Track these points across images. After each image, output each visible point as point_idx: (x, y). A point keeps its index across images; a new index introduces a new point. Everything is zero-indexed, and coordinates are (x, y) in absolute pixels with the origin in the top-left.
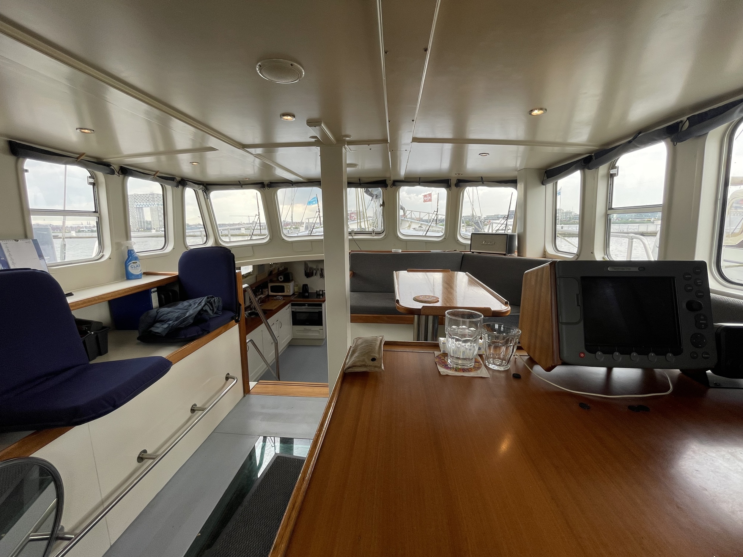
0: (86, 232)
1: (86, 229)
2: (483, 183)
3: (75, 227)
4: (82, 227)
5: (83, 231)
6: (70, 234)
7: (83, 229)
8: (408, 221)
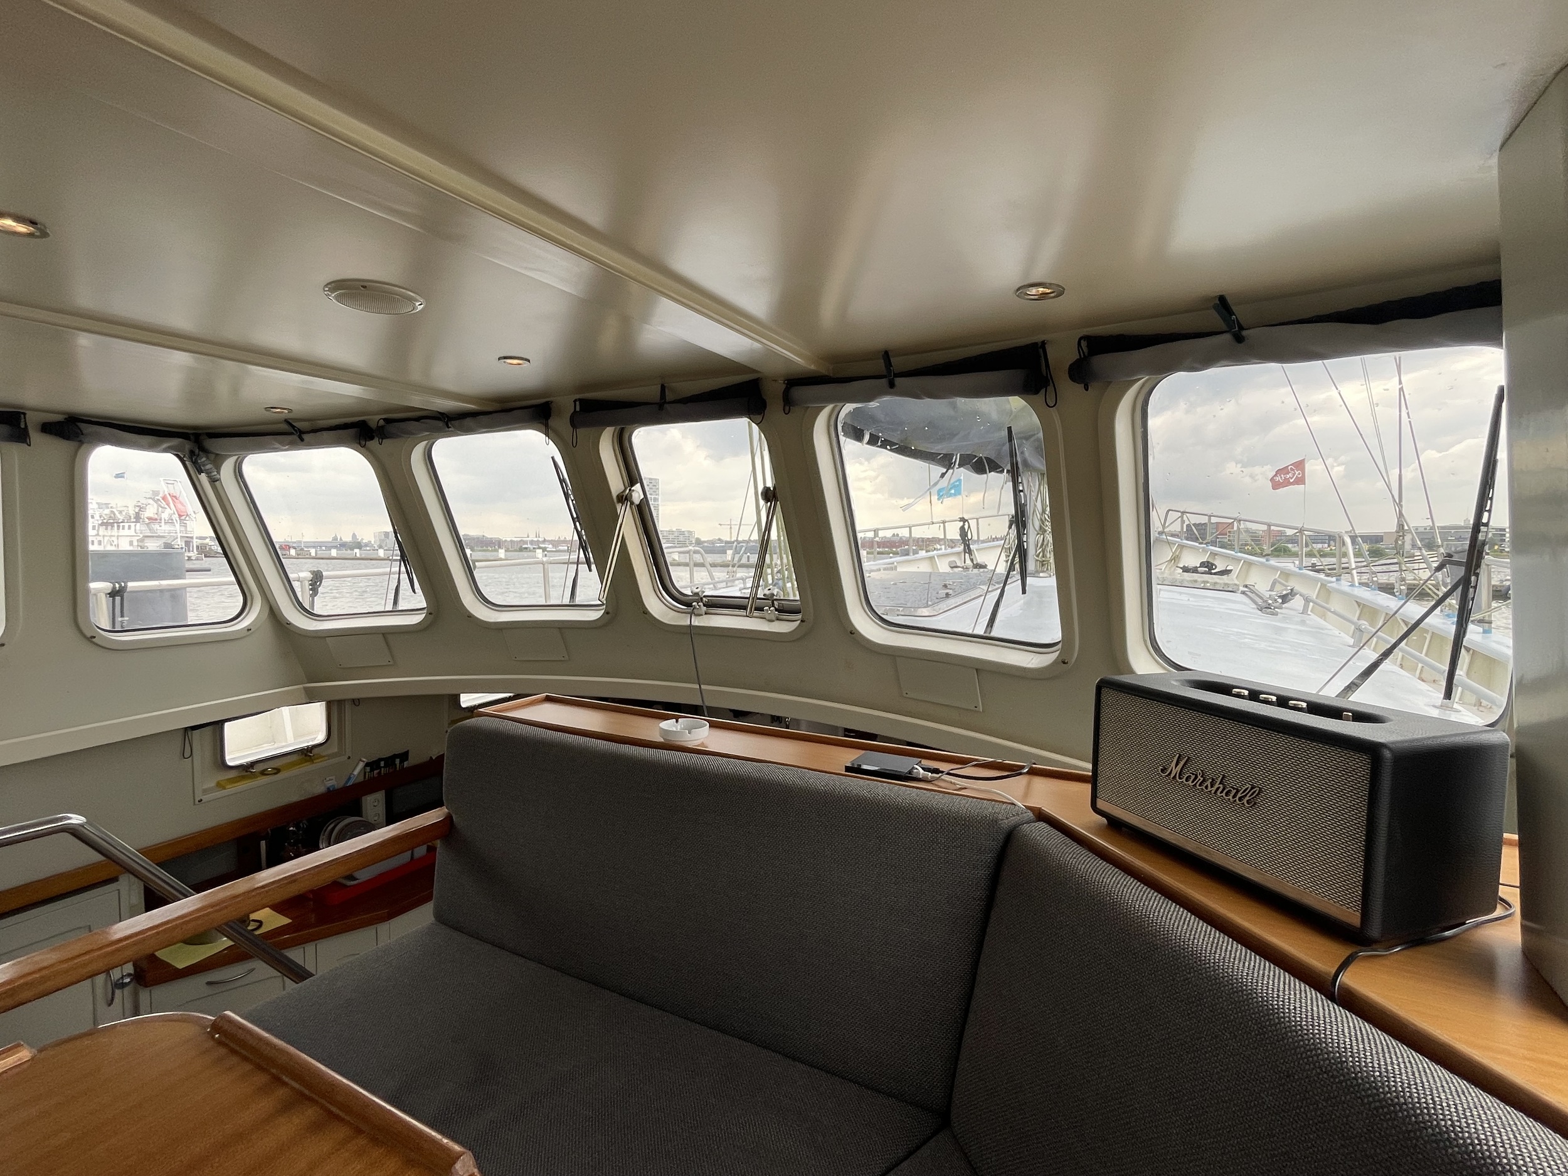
0: (530, 551)
1: (532, 545)
2: (1239, 339)
3: (517, 541)
4: (526, 542)
5: (526, 548)
6: (495, 553)
7: (526, 546)
8: (1169, 543)
